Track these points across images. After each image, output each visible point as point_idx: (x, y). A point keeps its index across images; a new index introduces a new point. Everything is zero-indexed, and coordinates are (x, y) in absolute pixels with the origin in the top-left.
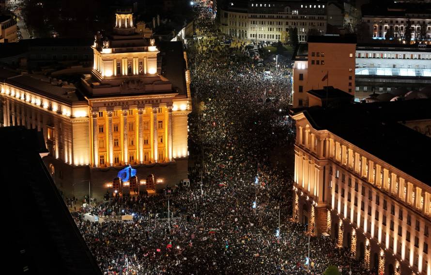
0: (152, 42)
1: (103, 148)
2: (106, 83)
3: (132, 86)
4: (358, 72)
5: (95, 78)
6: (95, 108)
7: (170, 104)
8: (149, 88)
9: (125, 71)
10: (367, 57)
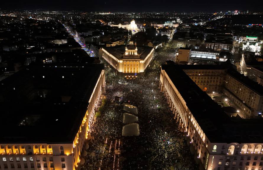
0: (136, 48)
1: (125, 69)
2: (126, 56)
3: (131, 57)
4: (192, 56)
5: (125, 55)
6: (123, 61)
7: (139, 61)
8: (135, 57)
9: (130, 54)
10: (196, 53)
